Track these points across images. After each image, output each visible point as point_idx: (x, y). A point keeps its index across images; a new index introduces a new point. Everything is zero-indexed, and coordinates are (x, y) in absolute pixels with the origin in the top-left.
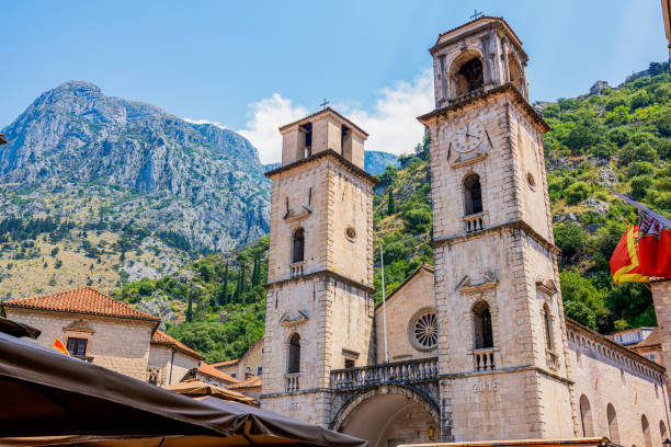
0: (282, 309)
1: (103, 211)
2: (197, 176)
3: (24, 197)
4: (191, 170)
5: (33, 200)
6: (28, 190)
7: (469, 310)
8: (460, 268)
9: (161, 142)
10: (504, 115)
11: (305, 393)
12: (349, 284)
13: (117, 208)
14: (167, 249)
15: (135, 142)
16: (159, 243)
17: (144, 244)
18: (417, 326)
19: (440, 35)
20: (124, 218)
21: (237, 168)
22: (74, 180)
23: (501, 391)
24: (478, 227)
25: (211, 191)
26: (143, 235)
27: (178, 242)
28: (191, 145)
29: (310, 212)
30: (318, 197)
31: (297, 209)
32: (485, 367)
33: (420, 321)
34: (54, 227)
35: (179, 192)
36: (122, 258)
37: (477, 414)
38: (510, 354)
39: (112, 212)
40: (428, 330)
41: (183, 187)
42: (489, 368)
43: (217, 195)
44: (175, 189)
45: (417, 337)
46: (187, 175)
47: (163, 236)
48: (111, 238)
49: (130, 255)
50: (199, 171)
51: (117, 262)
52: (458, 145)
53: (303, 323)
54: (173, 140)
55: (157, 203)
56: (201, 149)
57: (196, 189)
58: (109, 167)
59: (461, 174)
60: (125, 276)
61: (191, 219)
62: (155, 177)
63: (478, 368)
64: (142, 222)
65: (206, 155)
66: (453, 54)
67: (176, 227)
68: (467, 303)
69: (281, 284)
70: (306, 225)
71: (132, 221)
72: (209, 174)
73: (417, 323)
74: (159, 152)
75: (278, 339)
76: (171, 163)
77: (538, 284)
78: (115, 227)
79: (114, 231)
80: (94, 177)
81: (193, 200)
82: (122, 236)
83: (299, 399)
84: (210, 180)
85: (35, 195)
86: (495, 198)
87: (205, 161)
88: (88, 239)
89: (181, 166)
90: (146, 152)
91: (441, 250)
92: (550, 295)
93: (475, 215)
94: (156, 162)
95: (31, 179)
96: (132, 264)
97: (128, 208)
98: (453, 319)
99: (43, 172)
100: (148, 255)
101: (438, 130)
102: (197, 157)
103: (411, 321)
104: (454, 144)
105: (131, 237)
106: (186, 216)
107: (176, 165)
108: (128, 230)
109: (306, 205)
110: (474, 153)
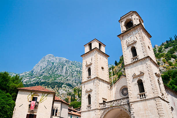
0: (86, 88)
3: (39, 77)
4: (72, 70)
5: (41, 78)
6: (41, 76)
8: (132, 71)
9: (65, 65)
10: (140, 31)
11: (92, 110)
12: (103, 81)
14: (67, 86)
15: (61, 65)
17: (63, 86)
18: (122, 91)
19: (121, 17)
20: (59, 81)
21: (81, 69)
22: (49, 74)
24: (136, 60)
25: (76, 74)
26: (63, 84)
27: (69, 85)
28: (72, 65)
31: (89, 64)
32: (143, 98)
34: (45, 83)
35: (69, 75)
36: (58, 89)
38: (150, 93)
39: (56, 80)
40: (125, 92)
45: (122, 94)
47: (66, 84)
49: (60, 88)
52: (128, 41)
53: (91, 91)
54: (68, 65)
55: (65, 77)
57: (73, 74)
58: (56, 71)
59: (130, 47)
60: (59, 92)
63: (141, 98)
64: (62, 81)
66: (125, 20)
67: (69, 82)
68: (136, 80)
69: (85, 82)
70: (91, 67)
72: (75, 71)
73: (122, 90)
74: (65, 67)
75: (85, 96)
76: (68, 69)
77: (156, 73)
81: (72, 76)
86: (140, 52)
87: (74, 68)
89: (70, 70)
90: (63, 67)
91: (127, 67)
92: (159, 77)
93: (135, 57)
94: (65, 69)
96: (60, 90)
98: (132, 85)
99: (43, 72)
100: (64, 88)
101: (123, 38)
103: (120, 90)
105: (60, 85)
106: (71, 80)
108: (60, 83)
109: (91, 62)
110: (133, 42)
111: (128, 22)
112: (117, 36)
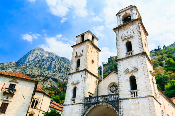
0: (72, 80)
1: (41, 73)
2: (61, 67)
4: (60, 66)
5: (27, 70)
6: (26, 68)
7: (129, 78)
8: (125, 66)
9: (54, 60)
10: (138, 26)
11: (76, 104)
12: (91, 74)
13: (44, 73)
14: (53, 81)
15: (49, 60)
16: (52, 80)
17: (48, 80)
18: (110, 88)
19: (119, 11)
20: (45, 75)
21: (69, 66)
22: (36, 66)
23: (140, 104)
24: (131, 55)
25: (64, 70)
26: (48, 78)
27: (55, 80)
28: (60, 61)
29: (82, 55)
30: (85, 51)
32: (134, 96)
33: (111, 86)
34: (30, 75)
35: (57, 70)
36: (44, 83)
37: (132, 112)
38: (143, 92)
39: (43, 73)
40: (114, 89)
41: (58, 69)
42: (136, 97)
43: (65, 71)
44: (56, 69)
45: (110, 91)
46: (59, 67)
47: (53, 79)
48: (42, 78)
49: (45, 82)
50: (62, 66)
51: (43, 83)
53: (78, 84)
54: (57, 60)
55: (52, 72)
56: (62, 62)
57: (60, 70)
58: (43, 64)
59: (125, 42)
60: (44, 86)
61: (59, 76)
62: (52, 67)
63: (132, 96)
64: (49, 76)
65: (63, 63)
66: (123, 14)
67: (55, 77)
68: (128, 76)
69: (73, 73)
70: (81, 58)
71: (47, 75)
72: (63, 67)
74: (54, 62)
75: (70, 88)
76: (56, 64)
77: (150, 71)
78: (43, 76)
79: (42, 77)
80: (40, 66)
81: (60, 72)
82: (44, 78)
83: (75, 106)
84: (63, 68)
85: (28, 69)
86: (136, 47)
87: (63, 64)
88: (37, 78)
89: (58, 65)
90: (51, 62)
91: (119, 62)
92: (153, 76)
93: (130, 52)
94: (53, 64)
95: (27, 66)
96: (45, 84)
97: (46, 73)
98: (123, 81)
99: (30, 64)
100: (49, 83)
101: (119, 32)
102: (61, 64)
103: (109, 86)
104: (123, 35)
105: (46, 79)
106: (58, 75)
107: (57, 65)
108: (46, 77)
109: (81, 53)
110: (129, 36)
111: (126, 16)
112: (113, 29)
